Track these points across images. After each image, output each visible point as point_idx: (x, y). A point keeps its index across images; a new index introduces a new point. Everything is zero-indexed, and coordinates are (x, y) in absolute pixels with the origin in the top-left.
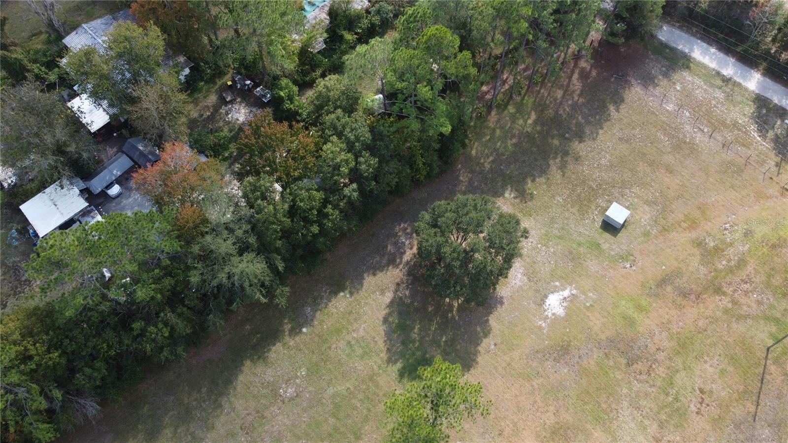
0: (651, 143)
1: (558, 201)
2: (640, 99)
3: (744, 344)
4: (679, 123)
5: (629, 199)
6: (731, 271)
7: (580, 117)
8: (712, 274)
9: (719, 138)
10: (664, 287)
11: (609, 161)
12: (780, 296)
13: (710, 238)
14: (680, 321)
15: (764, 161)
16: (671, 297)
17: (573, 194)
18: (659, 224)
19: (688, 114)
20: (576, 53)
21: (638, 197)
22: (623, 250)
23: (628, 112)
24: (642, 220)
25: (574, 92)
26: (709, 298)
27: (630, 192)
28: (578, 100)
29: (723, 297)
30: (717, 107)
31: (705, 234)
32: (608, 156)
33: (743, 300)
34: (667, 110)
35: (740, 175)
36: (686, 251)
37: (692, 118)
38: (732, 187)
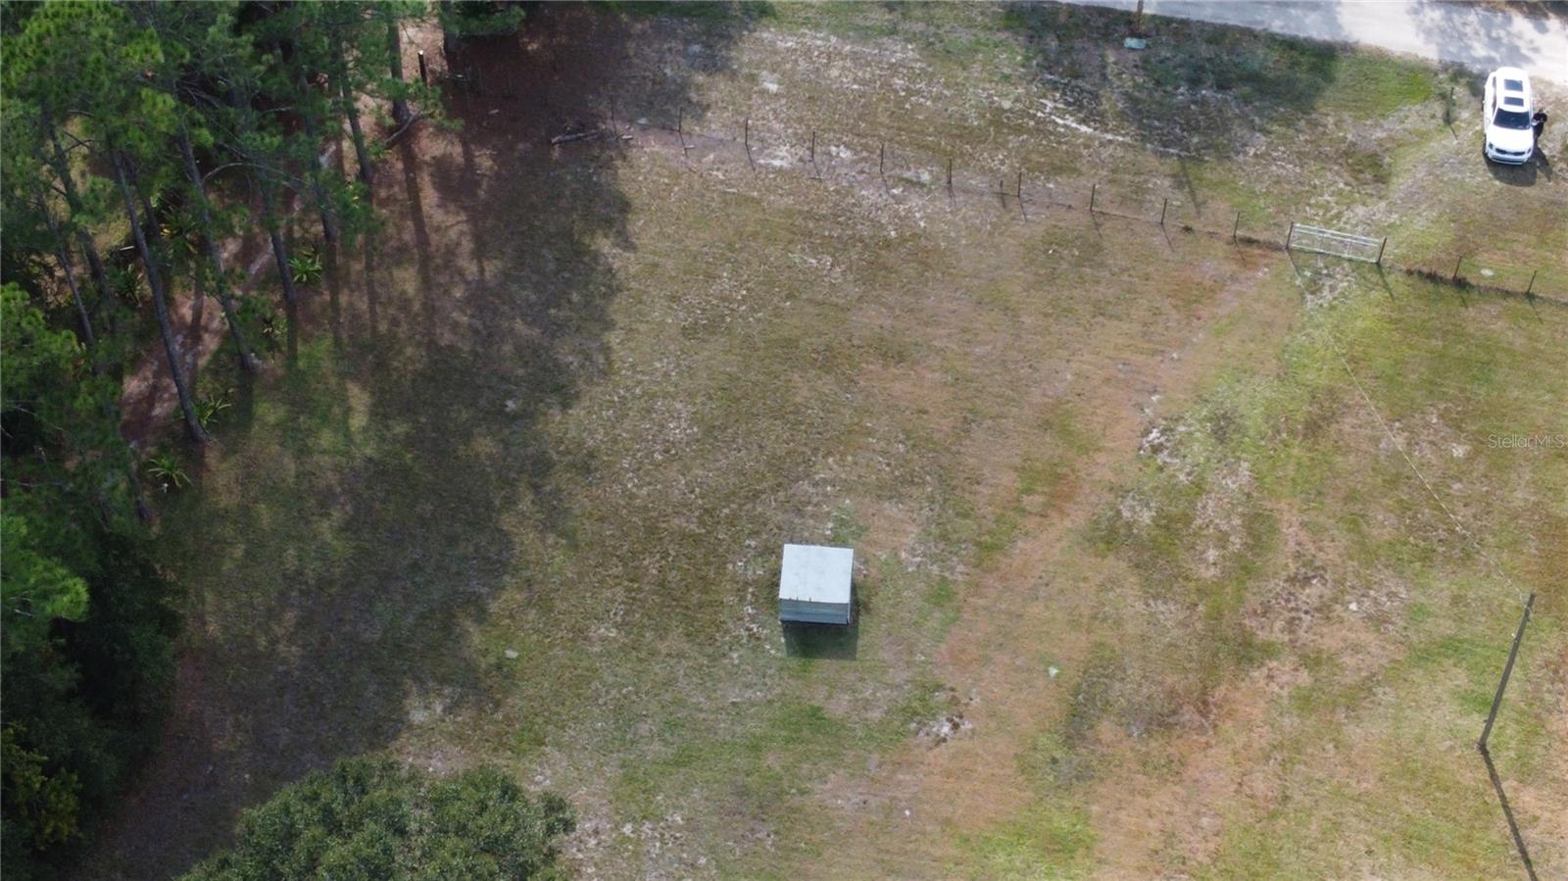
0: (790, 296)
1: (603, 639)
2: (676, 176)
3: (1414, 774)
4: (837, 192)
5: (825, 508)
6: (1243, 569)
7: (519, 325)
8: (1201, 608)
9: (976, 182)
10: (1088, 733)
11: (694, 420)
12: (1418, 565)
13: (1129, 501)
14: (1197, 813)
15: (1140, 190)
16: (1129, 754)
17: (640, 590)
18: (959, 541)
19: (845, 154)
20: (390, 121)
21: (848, 488)
22: (899, 686)
23: (661, 233)
24: (903, 555)
25: (451, 252)
26: (1237, 688)
27: (816, 484)
28: (482, 271)
29: (1274, 664)
30: (918, 92)
31: (1111, 497)
32: (679, 406)
33: (1330, 640)
34: (780, 171)
35: (1102, 265)
36: (1085, 579)
37: (864, 159)
38: (1099, 310)
